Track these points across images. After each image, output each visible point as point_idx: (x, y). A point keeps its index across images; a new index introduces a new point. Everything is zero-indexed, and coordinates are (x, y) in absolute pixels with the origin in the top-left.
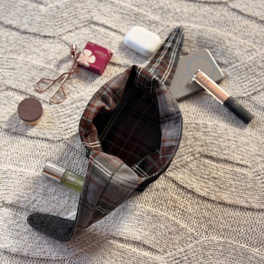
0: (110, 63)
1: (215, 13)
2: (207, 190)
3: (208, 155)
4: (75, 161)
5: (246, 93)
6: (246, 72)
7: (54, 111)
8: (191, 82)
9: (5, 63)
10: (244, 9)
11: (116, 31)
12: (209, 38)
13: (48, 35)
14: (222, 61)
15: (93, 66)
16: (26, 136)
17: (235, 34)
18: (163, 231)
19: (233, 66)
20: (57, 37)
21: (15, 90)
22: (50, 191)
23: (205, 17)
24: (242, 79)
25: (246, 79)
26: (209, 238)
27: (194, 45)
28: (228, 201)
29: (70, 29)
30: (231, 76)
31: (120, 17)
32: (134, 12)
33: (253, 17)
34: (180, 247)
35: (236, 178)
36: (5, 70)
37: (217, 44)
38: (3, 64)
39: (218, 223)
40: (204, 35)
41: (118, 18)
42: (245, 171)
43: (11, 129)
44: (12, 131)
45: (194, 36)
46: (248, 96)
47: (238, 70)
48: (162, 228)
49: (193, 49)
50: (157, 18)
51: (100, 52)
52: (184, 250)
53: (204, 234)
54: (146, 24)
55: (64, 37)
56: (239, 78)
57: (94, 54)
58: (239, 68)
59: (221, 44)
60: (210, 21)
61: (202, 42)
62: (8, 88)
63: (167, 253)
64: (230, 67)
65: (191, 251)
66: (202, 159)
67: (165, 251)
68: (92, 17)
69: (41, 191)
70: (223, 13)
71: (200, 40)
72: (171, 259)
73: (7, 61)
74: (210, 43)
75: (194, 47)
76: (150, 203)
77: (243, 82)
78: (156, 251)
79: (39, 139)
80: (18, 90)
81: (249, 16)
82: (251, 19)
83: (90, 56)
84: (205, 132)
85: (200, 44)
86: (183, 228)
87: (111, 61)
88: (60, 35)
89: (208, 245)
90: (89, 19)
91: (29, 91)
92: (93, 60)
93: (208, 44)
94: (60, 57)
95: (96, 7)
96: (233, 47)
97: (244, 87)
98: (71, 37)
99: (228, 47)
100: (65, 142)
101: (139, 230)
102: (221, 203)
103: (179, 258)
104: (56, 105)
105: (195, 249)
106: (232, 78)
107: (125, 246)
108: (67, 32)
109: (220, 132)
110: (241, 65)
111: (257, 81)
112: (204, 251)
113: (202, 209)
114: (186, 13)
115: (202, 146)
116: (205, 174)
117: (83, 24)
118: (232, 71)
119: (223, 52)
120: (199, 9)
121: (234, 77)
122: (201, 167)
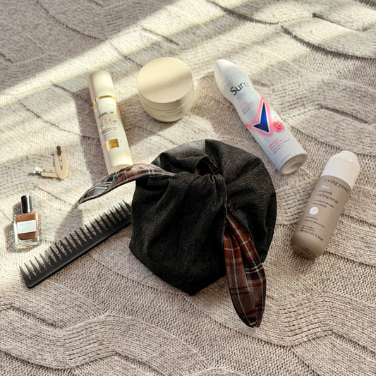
34: (187, 373)
38: (35, 162)
53: (214, 364)
58: (287, 192)
69: (51, 299)
107: (130, 364)
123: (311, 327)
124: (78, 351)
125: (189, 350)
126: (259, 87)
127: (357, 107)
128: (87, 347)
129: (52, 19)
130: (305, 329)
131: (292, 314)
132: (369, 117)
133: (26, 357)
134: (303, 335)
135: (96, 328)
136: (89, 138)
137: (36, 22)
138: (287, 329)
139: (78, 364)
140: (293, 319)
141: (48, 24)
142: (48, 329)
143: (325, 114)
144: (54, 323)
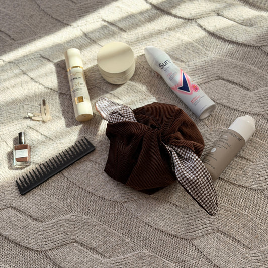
123: (204, 226)
124: (51, 239)
125: (123, 240)
126: (179, 63)
127: (243, 80)
128: (57, 236)
129: (42, 11)
130: (200, 228)
131: (193, 218)
132: (251, 86)
133: (18, 241)
134: (199, 231)
135: (64, 223)
136: (64, 94)
137: (32, 13)
138: (189, 228)
139: (51, 248)
140: (193, 221)
141: (39, 15)
142: (33, 223)
143: (222, 83)
144: (37, 219)
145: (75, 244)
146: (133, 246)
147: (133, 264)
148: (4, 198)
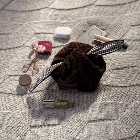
0: (53, 48)
1: (90, 10)
2: (123, 83)
3: (116, 68)
4: (56, 95)
5: (120, 36)
6: (115, 28)
7: (36, 77)
8: (93, 41)
9: (3, 66)
10: (102, 3)
11: (49, 33)
12: (93, 20)
13: (18, 46)
14: (102, 28)
15: (46, 51)
16: (28, 93)
17: (103, 15)
18: (112, 109)
19: (109, 28)
20: (23, 45)
21: (13, 75)
22: (50, 113)
23: (86, 13)
24: (115, 32)
25: (117, 31)
26: (135, 103)
27: (87, 26)
28: (135, 83)
29: (27, 40)
30: (110, 32)
31: (48, 27)
32: (53, 22)
33: (107, 5)
35: (134, 73)
36: (4, 69)
37: (97, 22)
39: (135, 95)
40: (90, 20)
41: (47, 28)
42: (136, 68)
43: (19, 93)
44: (20, 94)
45: (85, 22)
46: (121, 37)
47: (112, 29)
48: (112, 108)
49: (87, 28)
50: (65, 21)
51: (47, 44)
52: (126, 113)
54: (61, 25)
55: (26, 45)
56: (114, 32)
57: (43, 46)
59: (99, 21)
60: (90, 14)
61: (90, 23)
62: (10, 76)
63: (119, 118)
64: (107, 29)
65: (130, 112)
66: (115, 71)
67: (117, 118)
68: (35, 31)
70: (94, 8)
71: (89, 23)
72: (122, 120)
73: (4, 64)
74: (94, 22)
75: (87, 27)
76: (101, 100)
77: (116, 33)
78: (113, 119)
79: (35, 92)
80: (15, 75)
81: (105, 6)
82: (107, 6)
83: (43, 47)
84: (110, 59)
85: (89, 24)
86: (121, 104)
87: (52, 46)
88: (24, 44)
89: (136, 106)
90: (34, 32)
91: (20, 74)
92: (44, 48)
93: (93, 23)
94: (28, 54)
95: (35, 26)
96: (105, 20)
97: (118, 34)
98: (29, 43)
99: (102, 21)
100: (48, 89)
101: (101, 113)
102: (133, 86)
103: (125, 118)
104: (36, 75)
105: (131, 110)
106: (111, 33)
108: (26, 42)
109: (116, 57)
110: (112, 26)
111: (122, 30)
112: (135, 110)
113: (125, 92)
114: (77, 14)
115: (111, 66)
116: (119, 77)
117: (32, 36)
118: (109, 30)
119: (102, 24)
120: (82, 11)
121: (111, 32)
122: (116, 74)
145: (90, 123)
146: (127, 103)
147: (134, 113)
148: (23, 125)
